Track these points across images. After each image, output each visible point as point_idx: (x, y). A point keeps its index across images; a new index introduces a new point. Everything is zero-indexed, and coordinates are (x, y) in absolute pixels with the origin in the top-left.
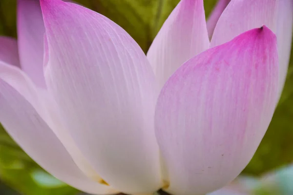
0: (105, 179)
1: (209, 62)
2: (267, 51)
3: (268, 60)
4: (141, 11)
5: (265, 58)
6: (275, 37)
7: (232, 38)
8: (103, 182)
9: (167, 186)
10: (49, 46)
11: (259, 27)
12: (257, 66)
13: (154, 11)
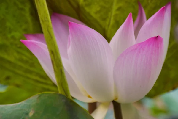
0: (91, 96)
1: (136, 49)
2: (159, 45)
3: (160, 48)
4: (102, 22)
5: (158, 48)
6: (162, 39)
7: (145, 40)
8: (89, 97)
9: (116, 99)
10: (71, 41)
11: (156, 36)
12: (155, 51)
13: (107, 23)
